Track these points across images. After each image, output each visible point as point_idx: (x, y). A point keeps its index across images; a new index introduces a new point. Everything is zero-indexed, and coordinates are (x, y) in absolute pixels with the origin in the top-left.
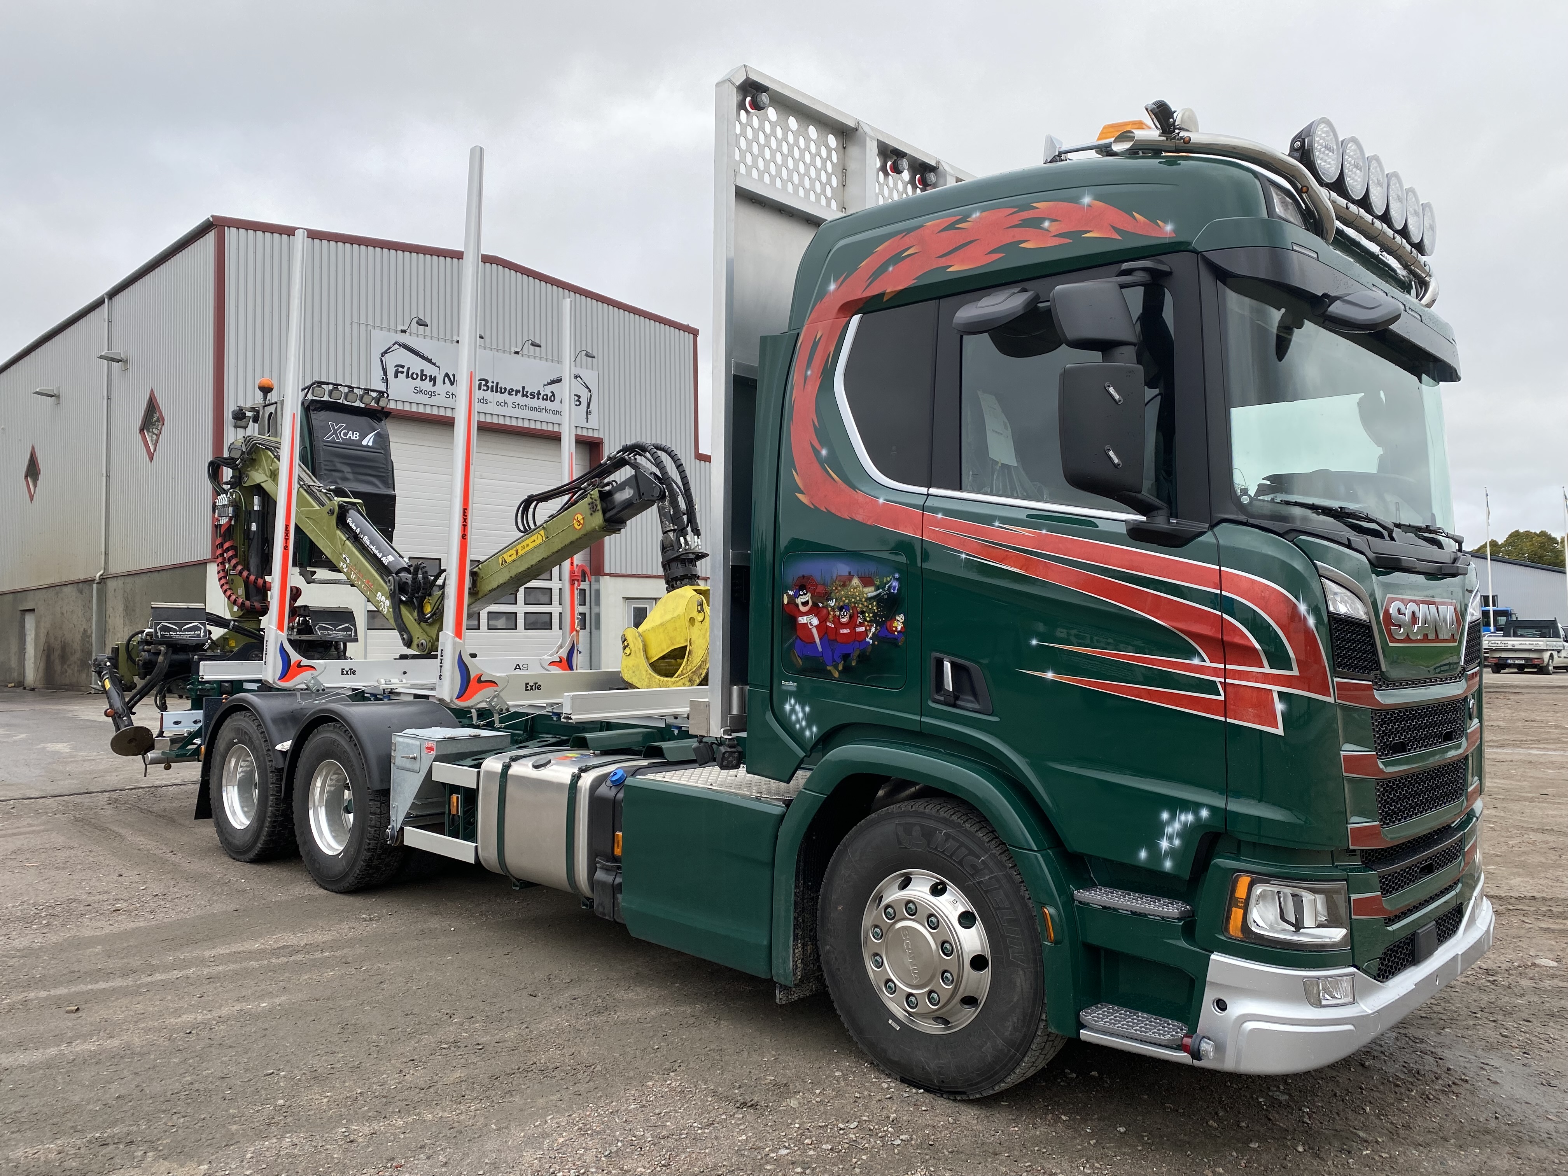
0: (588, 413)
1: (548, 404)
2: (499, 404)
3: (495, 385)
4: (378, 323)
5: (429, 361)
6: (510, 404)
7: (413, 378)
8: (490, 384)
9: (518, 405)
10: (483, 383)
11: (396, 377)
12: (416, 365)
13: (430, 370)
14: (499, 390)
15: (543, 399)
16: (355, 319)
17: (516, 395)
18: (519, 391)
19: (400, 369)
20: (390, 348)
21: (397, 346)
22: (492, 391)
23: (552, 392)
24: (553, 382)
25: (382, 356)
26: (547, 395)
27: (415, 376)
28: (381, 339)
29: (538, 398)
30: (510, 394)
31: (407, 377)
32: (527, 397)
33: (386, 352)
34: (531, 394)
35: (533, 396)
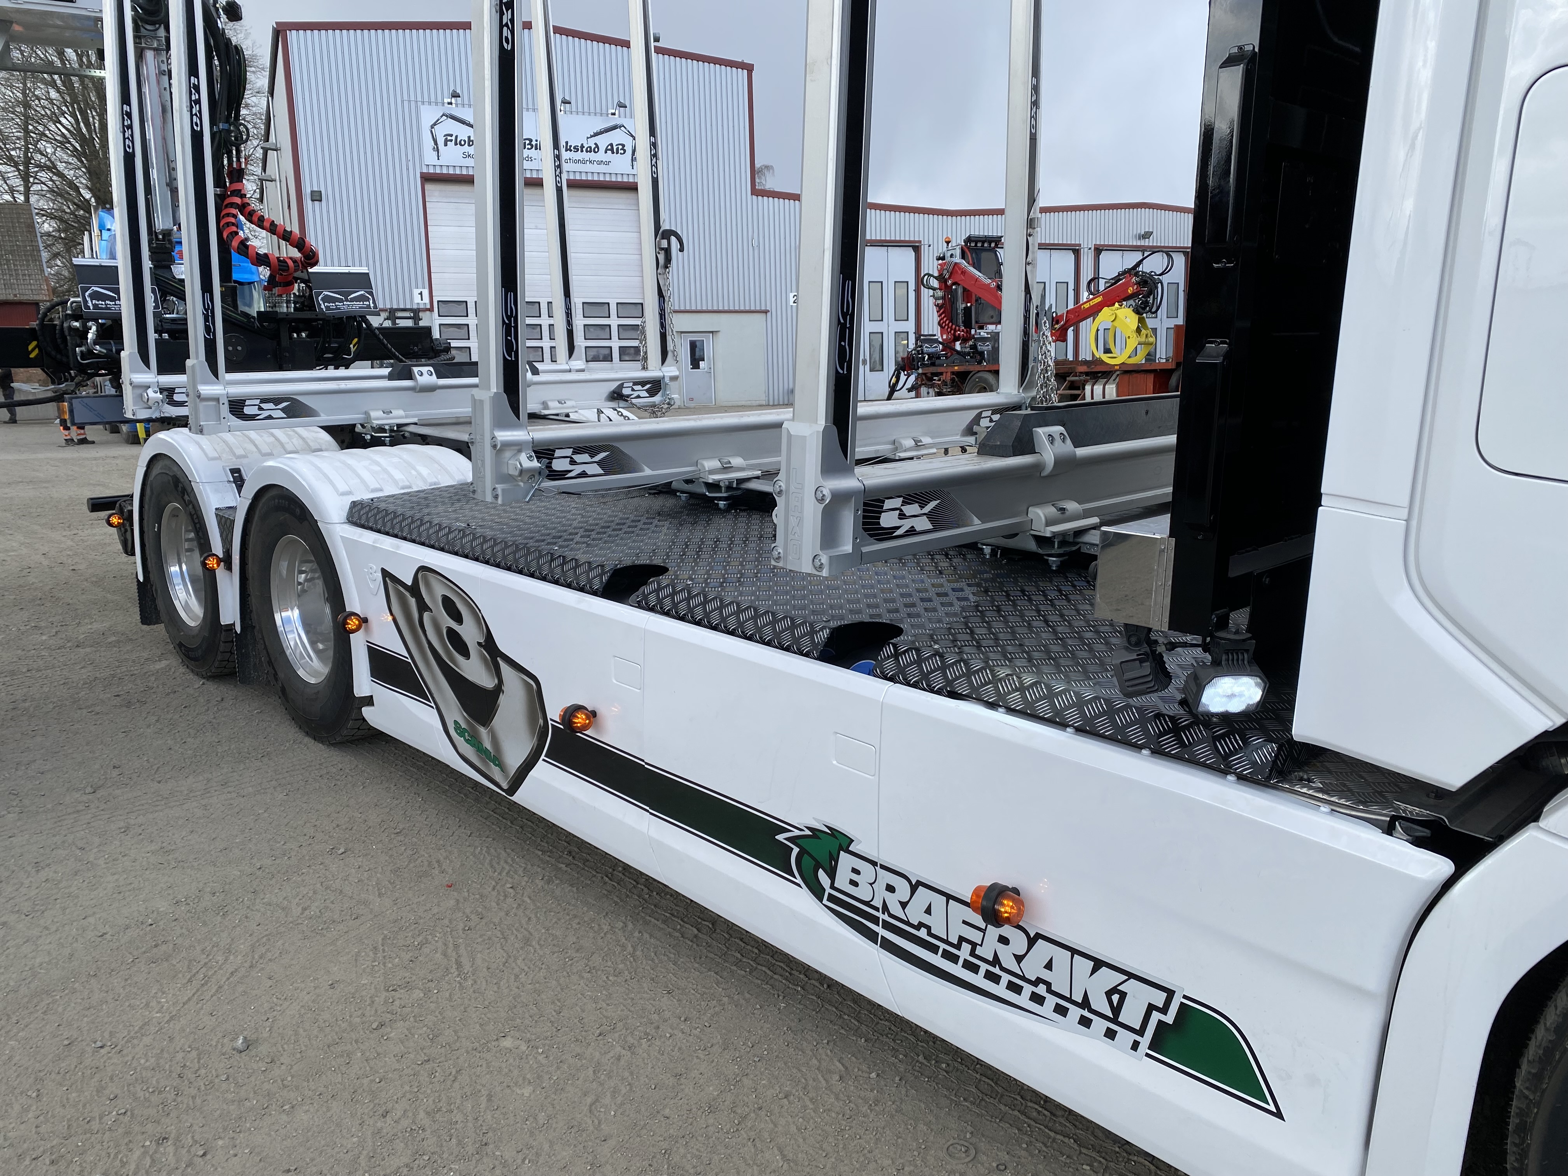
0: (633, 159)
1: (592, 156)
4: (426, 99)
7: (461, 145)
8: (534, 143)
10: (527, 142)
12: (464, 133)
15: (587, 151)
16: (406, 98)
19: (449, 138)
23: (596, 144)
26: (590, 147)
28: (429, 115)
29: (582, 151)
34: (575, 148)
35: (576, 149)
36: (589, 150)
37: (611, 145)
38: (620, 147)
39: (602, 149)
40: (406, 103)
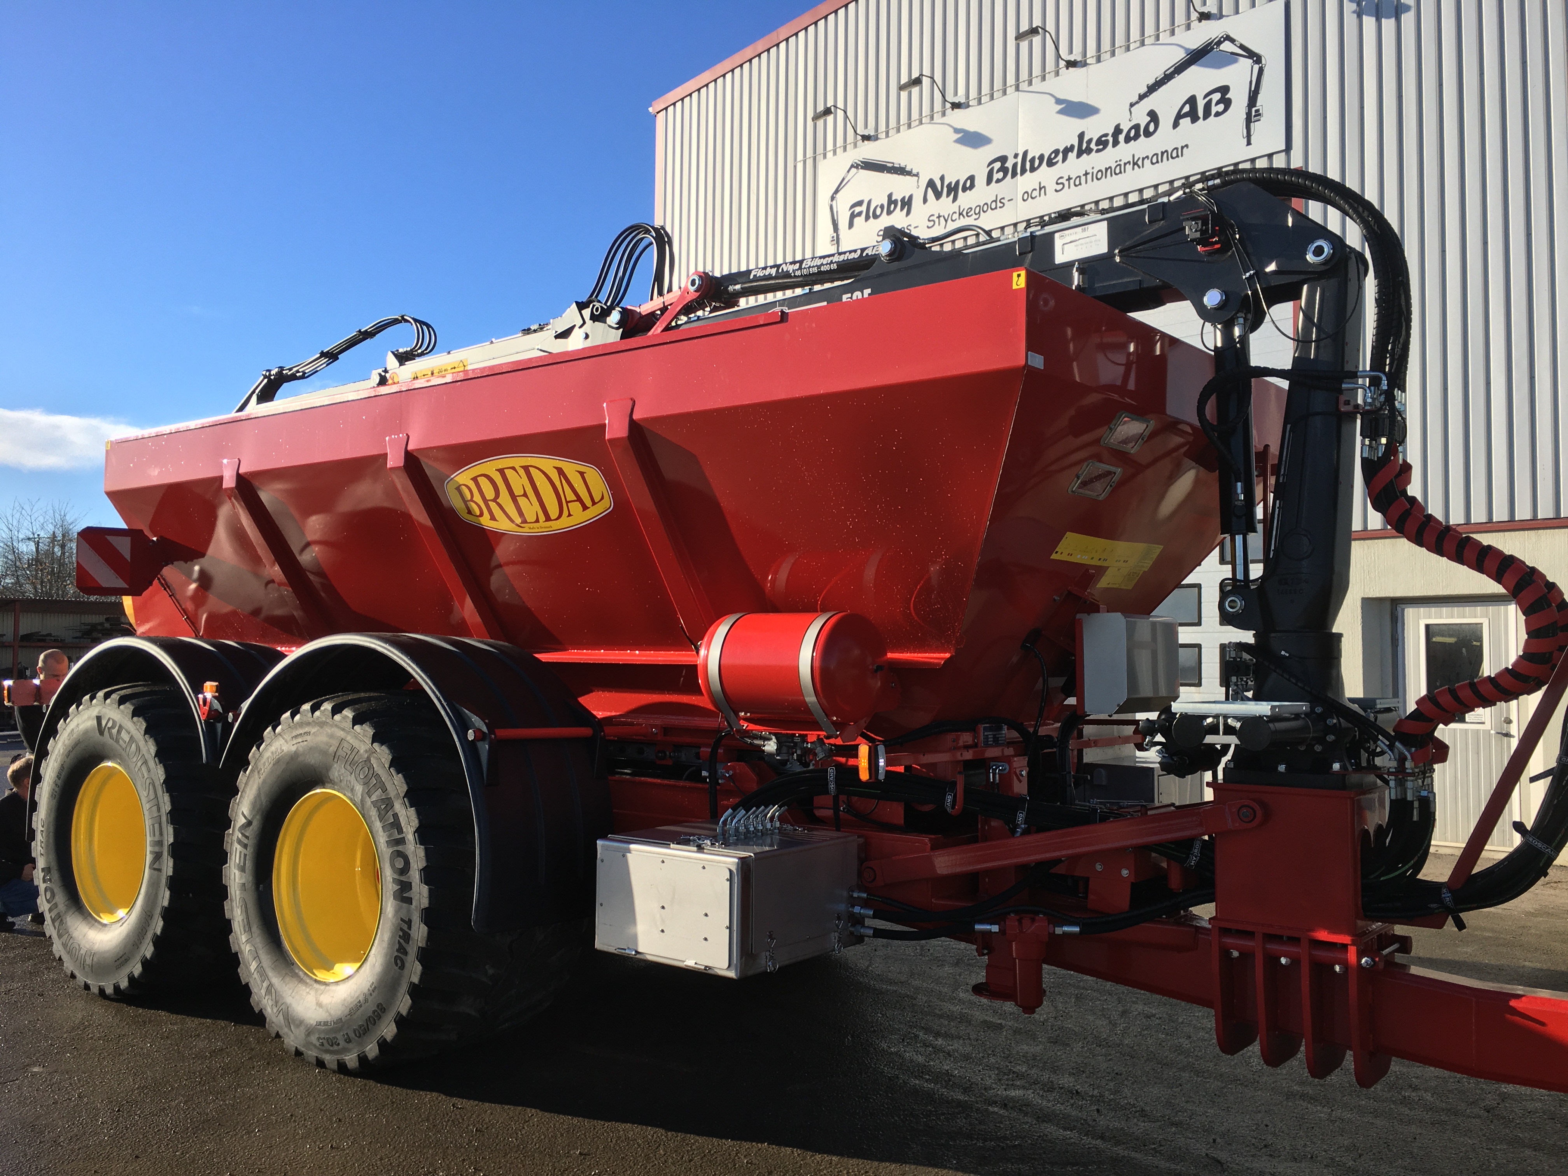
0: (1252, 117)
1: (1143, 147)
2: (1028, 196)
3: (1019, 159)
5: (901, 171)
6: (1051, 186)
7: (876, 217)
8: (1009, 164)
9: (1069, 179)
10: (997, 165)
11: (851, 225)
12: (882, 189)
13: (900, 187)
14: (1028, 164)
15: (1128, 140)
17: (1065, 160)
18: (1071, 149)
20: (843, 179)
21: (854, 170)
22: (1014, 175)
23: (1151, 113)
24: (1152, 88)
25: (833, 198)
26: (1137, 127)
27: (878, 211)
29: (1116, 143)
30: (1050, 163)
31: (867, 218)
32: (1089, 151)
33: (837, 191)
34: (1099, 142)
35: (1102, 143)
36: (1136, 133)
38: (1217, 96)
39: (1166, 119)
40: (800, 166)
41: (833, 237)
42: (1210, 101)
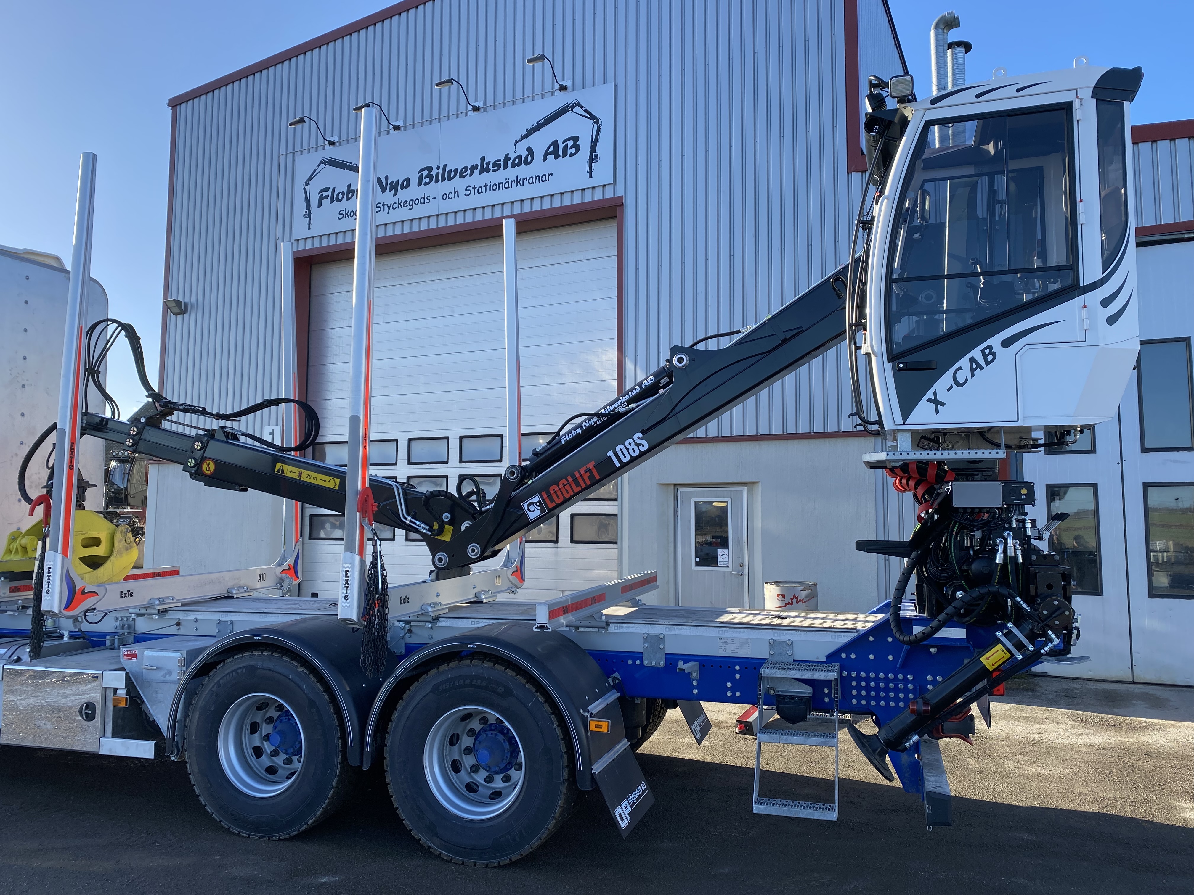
0: (593, 159)
1: (523, 171)
2: (446, 197)
3: (441, 171)
6: (462, 192)
7: (338, 201)
8: (434, 173)
9: (474, 188)
10: (425, 173)
11: (320, 205)
12: (343, 181)
14: (446, 174)
15: (513, 165)
17: (470, 176)
18: (475, 167)
19: (325, 194)
20: (315, 171)
21: (322, 165)
22: (437, 181)
23: (529, 149)
24: (530, 132)
25: (307, 184)
26: (519, 157)
27: (340, 197)
29: (506, 167)
30: (462, 176)
31: (332, 201)
32: (488, 170)
33: (310, 179)
34: (495, 164)
35: (497, 166)
36: (518, 162)
37: (555, 144)
38: (571, 143)
39: (539, 154)
40: (283, 158)
41: (306, 212)
42: (567, 144)
